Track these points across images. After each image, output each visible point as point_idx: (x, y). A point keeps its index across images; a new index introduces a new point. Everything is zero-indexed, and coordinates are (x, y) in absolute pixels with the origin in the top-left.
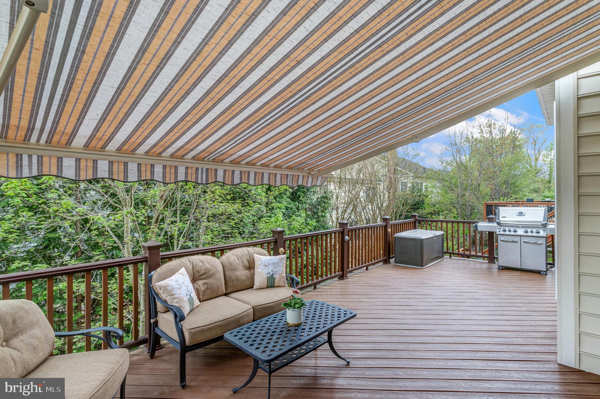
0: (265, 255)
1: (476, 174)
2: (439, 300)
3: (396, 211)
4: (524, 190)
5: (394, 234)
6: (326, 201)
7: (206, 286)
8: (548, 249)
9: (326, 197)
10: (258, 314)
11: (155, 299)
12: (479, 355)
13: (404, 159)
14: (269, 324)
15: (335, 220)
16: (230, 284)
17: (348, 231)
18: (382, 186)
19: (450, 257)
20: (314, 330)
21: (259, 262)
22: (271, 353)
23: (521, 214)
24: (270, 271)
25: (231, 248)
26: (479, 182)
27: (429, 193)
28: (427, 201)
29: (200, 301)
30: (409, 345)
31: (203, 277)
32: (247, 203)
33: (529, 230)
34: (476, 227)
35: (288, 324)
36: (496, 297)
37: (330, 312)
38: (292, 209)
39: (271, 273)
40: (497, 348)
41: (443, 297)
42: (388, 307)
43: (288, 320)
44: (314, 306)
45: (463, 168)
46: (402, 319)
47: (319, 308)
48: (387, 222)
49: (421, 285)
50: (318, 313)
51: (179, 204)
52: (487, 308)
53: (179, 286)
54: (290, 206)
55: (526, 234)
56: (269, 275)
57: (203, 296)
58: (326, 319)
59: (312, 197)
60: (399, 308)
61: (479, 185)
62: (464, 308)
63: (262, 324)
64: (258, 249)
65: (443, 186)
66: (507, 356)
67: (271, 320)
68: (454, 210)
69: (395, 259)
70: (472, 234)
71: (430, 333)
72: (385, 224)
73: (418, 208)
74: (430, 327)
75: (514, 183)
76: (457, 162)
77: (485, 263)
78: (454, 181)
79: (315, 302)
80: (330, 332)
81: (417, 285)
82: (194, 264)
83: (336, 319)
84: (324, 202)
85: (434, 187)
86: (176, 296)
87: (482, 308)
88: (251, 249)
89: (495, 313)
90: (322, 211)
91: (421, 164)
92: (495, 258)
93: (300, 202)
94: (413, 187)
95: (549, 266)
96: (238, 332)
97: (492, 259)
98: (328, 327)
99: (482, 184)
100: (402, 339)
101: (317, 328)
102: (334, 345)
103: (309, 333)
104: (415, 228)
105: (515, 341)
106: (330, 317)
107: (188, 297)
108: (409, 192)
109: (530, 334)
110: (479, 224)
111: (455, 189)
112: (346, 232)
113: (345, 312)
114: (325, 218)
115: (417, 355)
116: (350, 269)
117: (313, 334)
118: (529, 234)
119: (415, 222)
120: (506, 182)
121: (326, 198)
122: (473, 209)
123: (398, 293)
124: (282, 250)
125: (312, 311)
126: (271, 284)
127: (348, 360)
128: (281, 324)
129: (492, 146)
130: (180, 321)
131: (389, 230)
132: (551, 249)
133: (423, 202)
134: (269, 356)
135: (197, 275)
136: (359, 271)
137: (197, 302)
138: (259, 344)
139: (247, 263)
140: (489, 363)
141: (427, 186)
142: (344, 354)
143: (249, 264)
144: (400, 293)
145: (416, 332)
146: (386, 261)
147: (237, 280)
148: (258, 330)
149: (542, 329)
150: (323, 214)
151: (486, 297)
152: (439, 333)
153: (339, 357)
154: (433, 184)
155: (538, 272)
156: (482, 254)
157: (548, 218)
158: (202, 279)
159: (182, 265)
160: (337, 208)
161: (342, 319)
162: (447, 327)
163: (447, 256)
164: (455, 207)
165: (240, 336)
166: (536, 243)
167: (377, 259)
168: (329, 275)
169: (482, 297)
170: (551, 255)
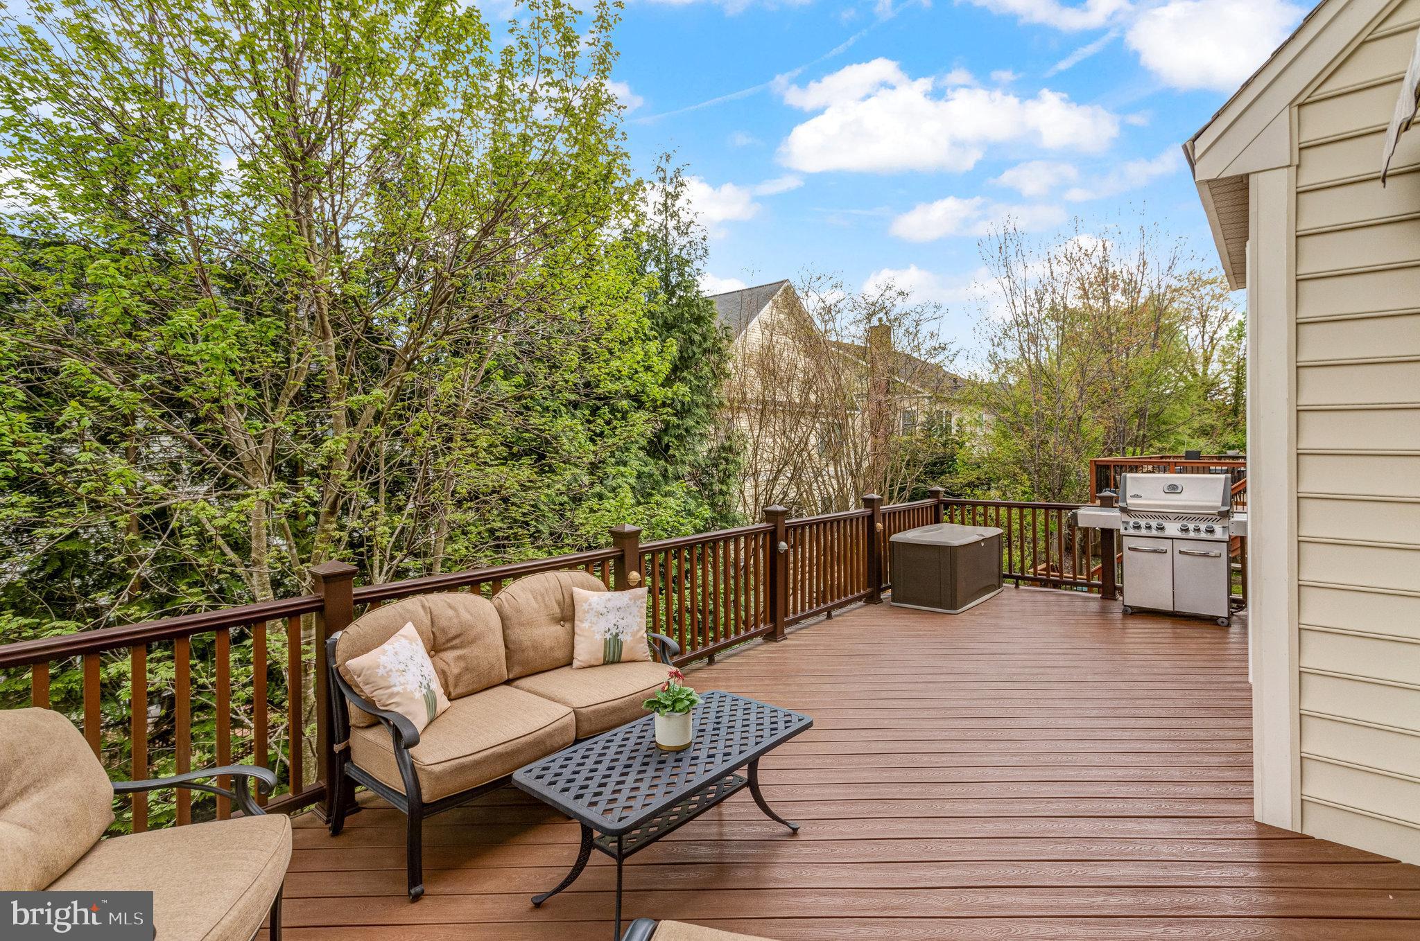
0: (598, 590)
1: (1073, 392)
2: (994, 685)
3: (892, 480)
4: (1180, 430)
5: (890, 535)
6: (731, 456)
7: (462, 664)
8: (1233, 565)
9: (730, 447)
10: (586, 726)
11: (342, 697)
12: (1084, 807)
13: (909, 357)
14: (614, 749)
15: (750, 501)
16: (517, 657)
17: (787, 530)
18: (858, 422)
19: (1017, 586)
20: (719, 759)
21: (586, 606)
22: (624, 814)
23: (1173, 489)
24: (611, 626)
25: (517, 575)
26: (1079, 412)
27: (965, 438)
28: (961, 455)
29: (450, 700)
30: (928, 787)
31: (454, 642)
32: (550, 466)
33: (1191, 526)
34: (1075, 516)
35: (658, 746)
36: (1119, 678)
37: (753, 717)
38: (651, 475)
39: (614, 631)
40: (1123, 790)
41: (1002, 678)
42: (880, 704)
43: (657, 739)
44: (714, 706)
45: (1044, 379)
46: (914, 730)
47: (727, 709)
48: (872, 507)
49: (952, 651)
50: (725, 720)
51: (383, 468)
52: (1099, 702)
53: (402, 667)
54: (646, 470)
55: (1184, 535)
56: (608, 636)
57: (456, 686)
58: (744, 735)
59: (698, 448)
60: (904, 704)
61: (1080, 419)
62: (1050, 703)
63: (598, 749)
64: (580, 575)
65: (999, 420)
66: (1145, 808)
67: (618, 740)
68: (1025, 477)
69: (893, 592)
70: (1065, 531)
71: (976, 759)
72: (868, 511)
73: (943, 473)
74: (976, 746)
75: (1157, 415)
76: (1029, 366)
77: (1094, 599)
78: (1023, 409)
79: (716, 696)
80: (753, 763)
81: (945, 651)
82: (435, 613)
83: (767, 733)
84: (727, 460)
85: (979, 423)
86: (395, 689)
87: (1089, 704)
88: (565, 576)
89: (1118, 713)
90: (722, 482)
91: (950, 369)
92: (1116, 588)
93: (671, 460)
94: (930, 422)
95: (1235, 605)
96: (544, 769)
97: (1110, 589)
98: (751, 751)
99: (1086, 416)
100: (914, 775)
101: (725, 755)
102: (763, 792)
103: (709, 767)
104: (937, 520)
105: (1161, 774)
106: (752, 728)
107: (425, 691)
108: (920, 436)
109: (1196, 758)
110: (1080, 512)
111: (1027, 428)
112: (781, 532)
113: (788, 718)
114: (727, 497)
115: (949, 808)
116: (791, 616)
117: (718, 768)
118: (1192, 534)
119: (937, 507)
120: (1141, 413)
121: (730, 449)
122: (1065, 472)
123: (901, 671)
124: (634, 575)
125: (712, 716)
126: (613, 656)
127: (795, 825)
128: (643, 748)
129: (1108, 329)
130: (408, 746)
131: (879, 526)
132: (1239, 566)
133: (952, 458)
134: (620, 820)
135: (441, 639)
136: (811, 621)
137: (443, 703)
138: (596, 794)
139: (556, 610)
140: (1107, 823)
141: (961, 420)
142: (785, 810)
143: (562, 610)
144: (907, 671)
145: (945, 758)
146: (872, 599)
147: (535, 648)
148: (589, 763)
149: (1220, 746)
150: (724, 488)
151: (1098, 678)
152: (996, 760)
153: (775, 817)
154: (976, 416)
155: (1212, 621)
156: (1088, 579)
157: (1232, 497)
158: (454, 648)
159: (407, 615)
160: (756, 473)
161: (781, 733)
162: (1013, 747)
163: (1008, 584)
164: (1025, 470)
165: (549, 777)
166: (1205, 555)
167: (852, 593)
168: (743, 632)
169: (1089, 678)
170: (1239, 578)
